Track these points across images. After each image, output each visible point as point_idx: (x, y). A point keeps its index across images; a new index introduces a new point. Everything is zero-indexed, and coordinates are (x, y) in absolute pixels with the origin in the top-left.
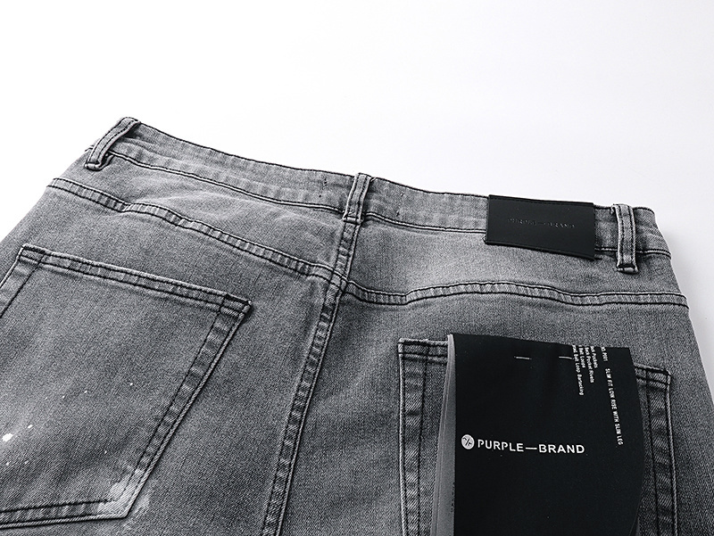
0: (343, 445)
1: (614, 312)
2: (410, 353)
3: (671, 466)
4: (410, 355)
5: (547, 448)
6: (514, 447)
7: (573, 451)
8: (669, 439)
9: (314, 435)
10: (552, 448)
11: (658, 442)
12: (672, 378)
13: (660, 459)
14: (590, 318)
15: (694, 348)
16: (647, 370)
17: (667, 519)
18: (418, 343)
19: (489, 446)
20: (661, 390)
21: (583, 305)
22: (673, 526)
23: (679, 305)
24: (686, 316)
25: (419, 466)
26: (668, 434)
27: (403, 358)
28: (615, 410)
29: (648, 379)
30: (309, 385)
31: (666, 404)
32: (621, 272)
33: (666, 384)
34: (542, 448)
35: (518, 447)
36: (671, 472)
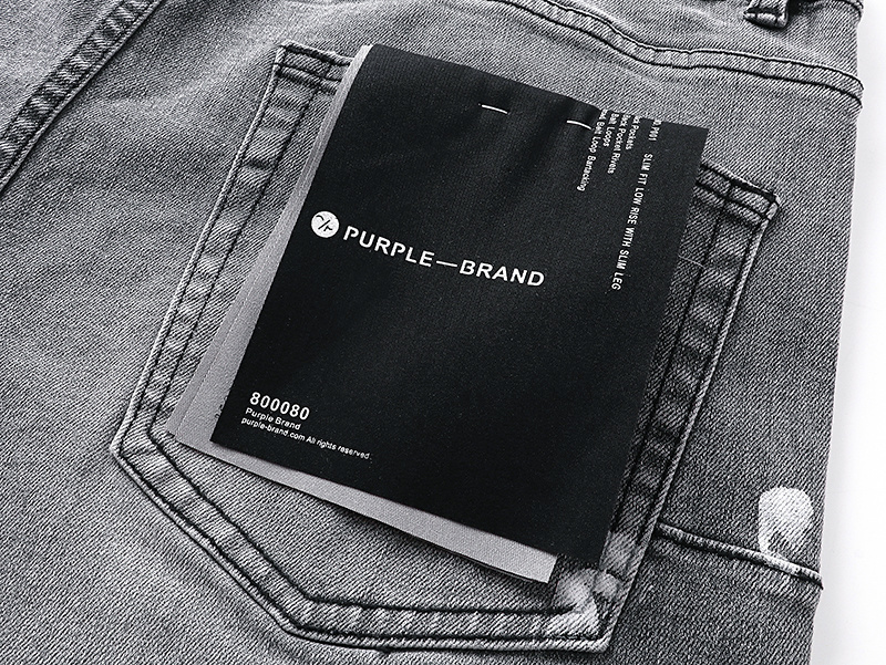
0: (111, 182)
1: (708, 83)
2: (294, 67)
3: (709, 358)
4: (293, 71)
5: (476, 269)
6: (416, 256)
7: (521, 280)
8: (726, 312)
9: (60, 150)
10: (485, 269)
11: (702, 311)
12: (780, 211)
13: (692, 340)
14: (658, 87)
15: (846, 176)
16: (735, 183)
17: (663, 450)
18: (314, 55)
19: (366, 241)
20: (749, 225)
21: (653, 64)
22: (669, 464)
23: (842, 92)
24: (851, 115)
25: (231, 250)
26: (729, 304)
27: (279, 74)
28: (631, 226)
29: (728, 199)
30: (85, 66)
31: (747, 251)
32: (749, 20)
33: (763, 216)
34: (467, 267)
35: (423, 257)
36: (706, 367)
